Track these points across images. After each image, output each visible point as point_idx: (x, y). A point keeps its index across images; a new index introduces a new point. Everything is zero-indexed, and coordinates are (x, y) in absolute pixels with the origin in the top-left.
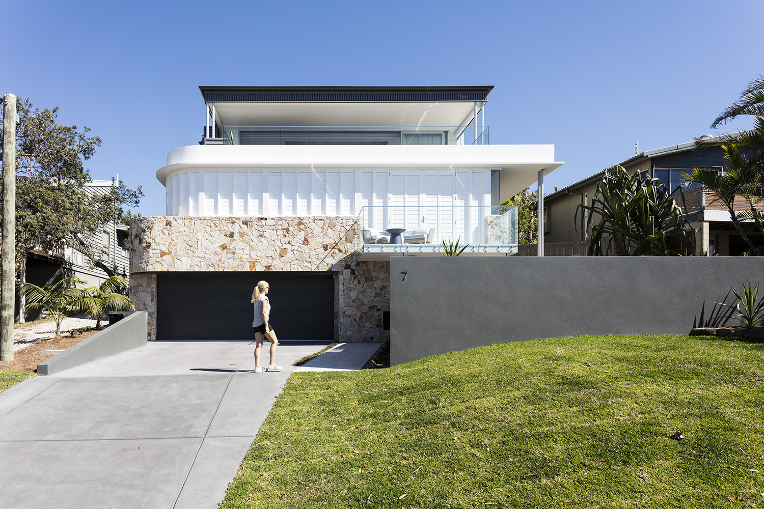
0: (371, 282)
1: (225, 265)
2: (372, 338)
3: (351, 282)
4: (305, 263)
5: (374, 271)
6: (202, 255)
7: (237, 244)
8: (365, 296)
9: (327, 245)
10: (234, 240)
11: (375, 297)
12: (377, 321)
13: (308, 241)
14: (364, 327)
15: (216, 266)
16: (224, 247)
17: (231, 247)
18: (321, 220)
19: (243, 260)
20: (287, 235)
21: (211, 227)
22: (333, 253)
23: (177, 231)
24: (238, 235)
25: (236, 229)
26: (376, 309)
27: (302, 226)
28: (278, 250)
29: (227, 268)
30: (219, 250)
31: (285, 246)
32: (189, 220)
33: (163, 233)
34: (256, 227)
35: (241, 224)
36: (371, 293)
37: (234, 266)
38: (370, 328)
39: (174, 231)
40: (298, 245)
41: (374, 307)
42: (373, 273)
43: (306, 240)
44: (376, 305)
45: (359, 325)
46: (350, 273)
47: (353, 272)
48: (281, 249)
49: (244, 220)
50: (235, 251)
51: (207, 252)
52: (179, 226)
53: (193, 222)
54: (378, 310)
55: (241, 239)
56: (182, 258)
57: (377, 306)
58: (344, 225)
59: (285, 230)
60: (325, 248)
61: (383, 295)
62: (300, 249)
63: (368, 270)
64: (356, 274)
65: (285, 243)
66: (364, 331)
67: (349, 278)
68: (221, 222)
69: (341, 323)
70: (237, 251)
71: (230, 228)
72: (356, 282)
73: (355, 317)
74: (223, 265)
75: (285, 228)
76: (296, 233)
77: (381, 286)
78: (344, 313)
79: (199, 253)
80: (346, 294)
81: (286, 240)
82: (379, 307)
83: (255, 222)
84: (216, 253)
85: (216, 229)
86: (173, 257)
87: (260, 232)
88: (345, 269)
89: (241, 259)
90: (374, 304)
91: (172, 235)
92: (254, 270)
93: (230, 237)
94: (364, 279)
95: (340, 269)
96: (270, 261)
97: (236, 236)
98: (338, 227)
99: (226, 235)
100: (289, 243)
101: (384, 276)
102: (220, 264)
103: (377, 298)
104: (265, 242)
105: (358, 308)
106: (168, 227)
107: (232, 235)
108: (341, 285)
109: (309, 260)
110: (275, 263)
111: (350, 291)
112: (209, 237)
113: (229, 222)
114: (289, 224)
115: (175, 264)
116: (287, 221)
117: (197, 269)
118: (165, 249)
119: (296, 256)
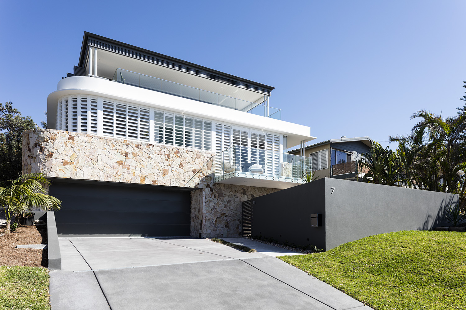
0: (222, 197)
1: (121, 177)
2: (223, 235)
3: (210, 197)
4: (181, 181)
5: (224, 190)
6: (101, 168)
7: (131, 161)
8: (219, 207)
9: (195, 170)
10: (128, 159)
11: (224, 208)
12: (225, 223)
13: (183, 166)
14: (218, 227)
15: (113, 178)
16: (120, 163)
17: (126, 164)
18: (192, 152)
19: (136, 174)
20: (168, 159)
21: (109, 145)
22: (199, 176)
23: (80, 145)
24: (132, 155)
25: (130, 150)
26: (225, 215)
27: (179, 155)
28: (161, 170)
29: (123, 180)
30: (117, 165)
31: (166, 167)
32: (90, 138)
33: (66, 146)
34: (145, 150)
35: (134, 146)
36: (222, 204)
37: (128, 179)
38: (221, 228)
39: (76, 145)
40: (176, 167)
41: (224, 214)
42: (223, 192)
43: (181, 164)
44: (225, 212)
45: (215, 226)
46: (209, 190)
47: (211, 190)
48: (164, 169)
49: (137, 144)
50: (129, 167)
51: (106, 165)
52: (81, 141)
53: (93, 140)
54: (226, 216)
55: (134, 158)
56: (84, 169)
57: (225, 214)
58: (206, 157)
59: (167, 156)
60: (194, 171)
61: (229, 207)
62: (177, 171)
63: (220, 189)
64: (213, 191)
65: (167, 165)
66: (218, 230)
67: (209, 194)
68: (117, 143)
69: (204, 225)
70: (131, 167)
71: (125, 149)
72: (213, 197)
73: (212, 220)
74: (119, 177)
75: (167, 154)
76: (174, 159)
77: (228, 200)
78: (206, 218)
79: (99, 165)
80: (207, 204)
81: (167, 163)
82: (227, 214)
83: (145, 147)
84: (113, 167)
85: (114, 148)
86: (75, 167)
87: (149, 155)
88: (206, 187)
89: (134, 174)
90: (224, 212)
91: (75, 148)
92: (144, 183)
93: (125, 156)
94: (218, 195)
95: (204, 187)
96: (156, 178)
97: (130, 156)
98: (202, 158)
99: (122, 154)
100: (170, 165)
101: (229, 194)
102: (117, 176)
103: (225, 208)
104: (152, 163)
105: (214, 214)
106: (71, 141)
107: (126, 155)
108: (204, 198)
109: (183, 179)
110: (159, 179)
111: (210, 202)
112: (107, 154)
113: (124, 144)
114: (169, 152)
115: (77, 173)
116: (168, 150)
117: (97, 179)
118: (67, 159)
119: (175, 175)
